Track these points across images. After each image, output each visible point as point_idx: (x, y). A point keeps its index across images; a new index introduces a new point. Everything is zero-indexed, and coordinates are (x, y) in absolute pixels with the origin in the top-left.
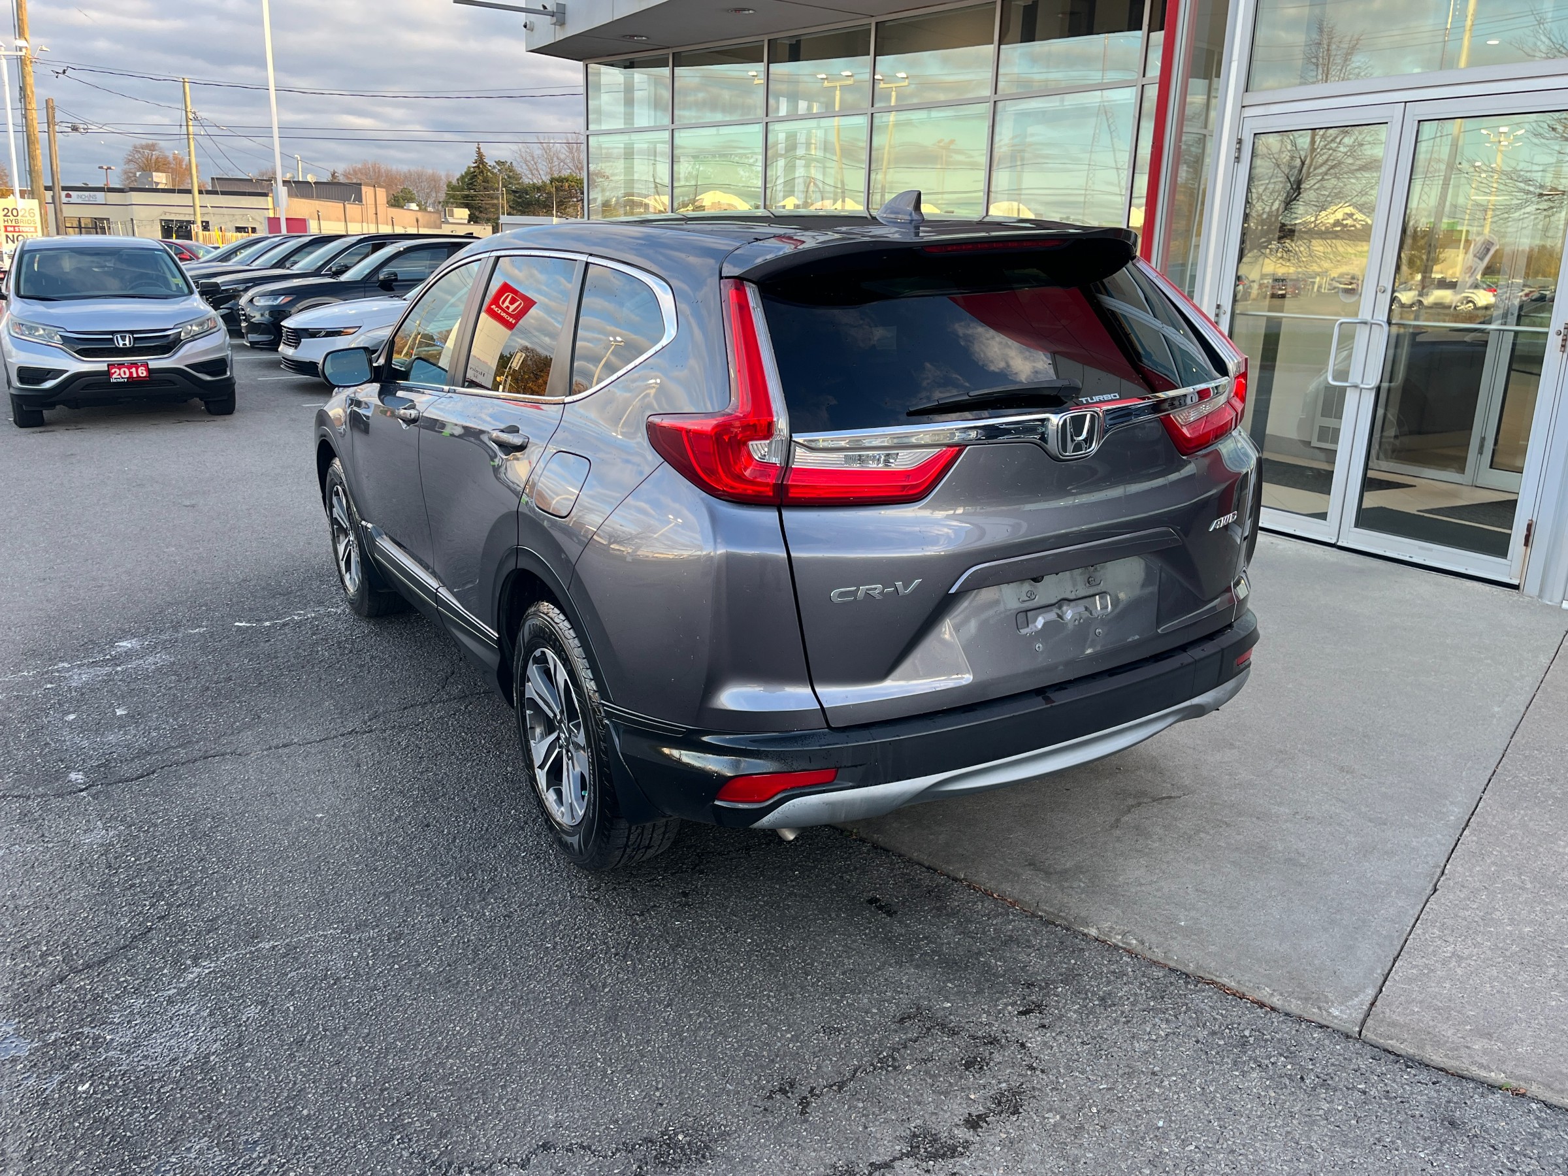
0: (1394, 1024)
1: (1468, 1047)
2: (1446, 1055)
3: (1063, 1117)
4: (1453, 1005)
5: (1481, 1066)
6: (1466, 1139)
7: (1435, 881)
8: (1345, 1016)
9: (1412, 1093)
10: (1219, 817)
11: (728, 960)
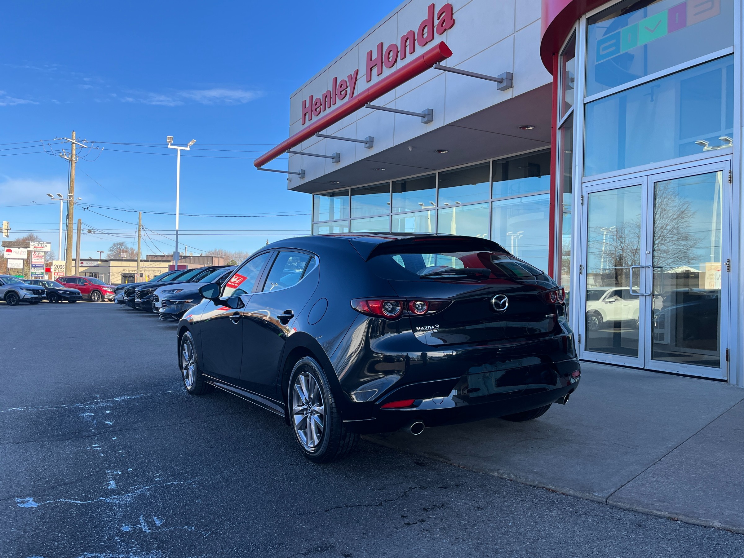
0: (621, 498)
1: (653, 505)
2: (642, 507)
3: (468, 522)
4: (650, 494)
5: (658, 510)
6: (645, 530)
7: (655, 462)
8: (599, 496)
9: (624, 517)
10: (562, 444)
11: (334, 482)
